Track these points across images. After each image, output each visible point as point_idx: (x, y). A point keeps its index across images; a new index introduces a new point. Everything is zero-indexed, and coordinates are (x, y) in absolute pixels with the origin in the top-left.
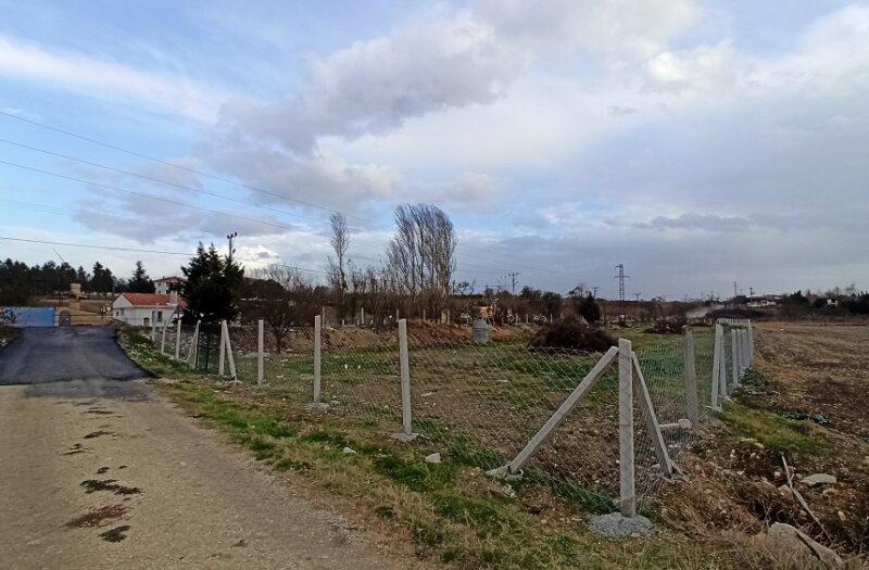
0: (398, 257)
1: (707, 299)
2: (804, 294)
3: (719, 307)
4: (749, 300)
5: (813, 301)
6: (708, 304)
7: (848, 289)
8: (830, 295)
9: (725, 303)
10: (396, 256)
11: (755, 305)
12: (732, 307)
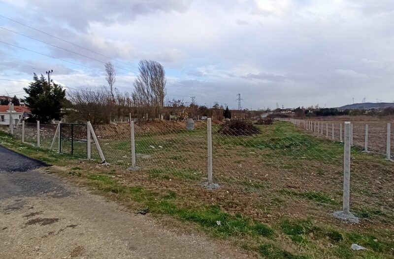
0: (140, 88)
1: (266, 110)
2: (301, 108)
3: (271, 113)
4: (281, 110)
5: (304, 111)
6: (266, 112)
7: (316, 106)
8: (310, 109)
9: (274, 111)
10: (139, 87)
11: (284, 112)
12: (276, 113)
